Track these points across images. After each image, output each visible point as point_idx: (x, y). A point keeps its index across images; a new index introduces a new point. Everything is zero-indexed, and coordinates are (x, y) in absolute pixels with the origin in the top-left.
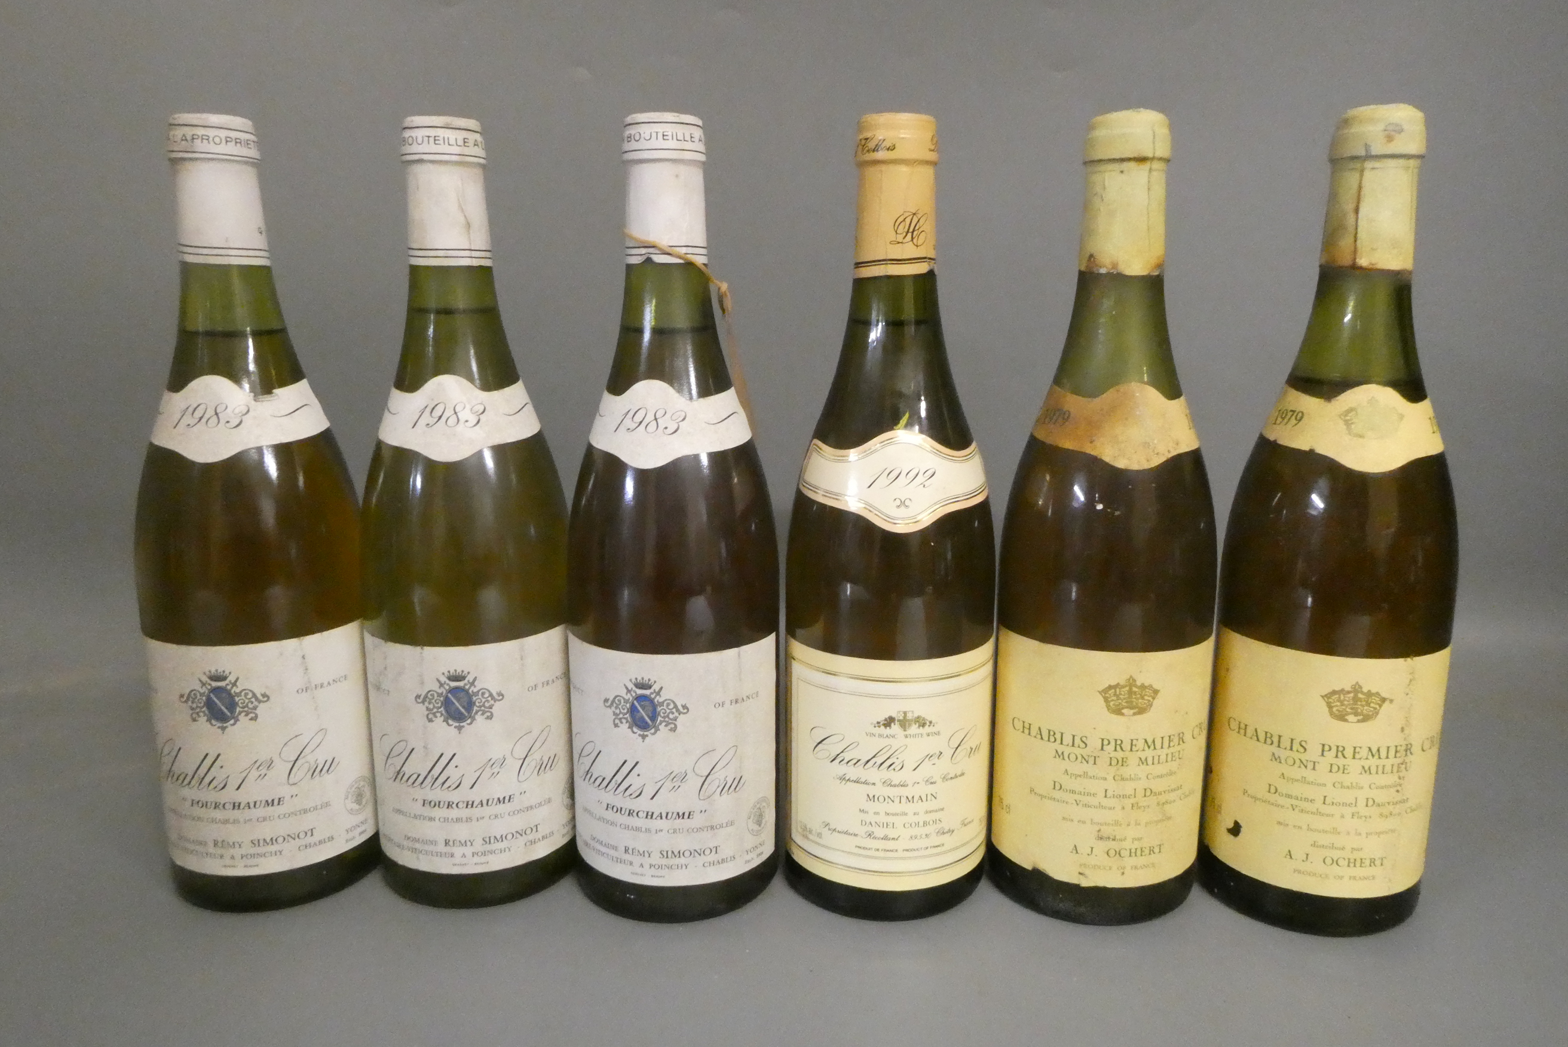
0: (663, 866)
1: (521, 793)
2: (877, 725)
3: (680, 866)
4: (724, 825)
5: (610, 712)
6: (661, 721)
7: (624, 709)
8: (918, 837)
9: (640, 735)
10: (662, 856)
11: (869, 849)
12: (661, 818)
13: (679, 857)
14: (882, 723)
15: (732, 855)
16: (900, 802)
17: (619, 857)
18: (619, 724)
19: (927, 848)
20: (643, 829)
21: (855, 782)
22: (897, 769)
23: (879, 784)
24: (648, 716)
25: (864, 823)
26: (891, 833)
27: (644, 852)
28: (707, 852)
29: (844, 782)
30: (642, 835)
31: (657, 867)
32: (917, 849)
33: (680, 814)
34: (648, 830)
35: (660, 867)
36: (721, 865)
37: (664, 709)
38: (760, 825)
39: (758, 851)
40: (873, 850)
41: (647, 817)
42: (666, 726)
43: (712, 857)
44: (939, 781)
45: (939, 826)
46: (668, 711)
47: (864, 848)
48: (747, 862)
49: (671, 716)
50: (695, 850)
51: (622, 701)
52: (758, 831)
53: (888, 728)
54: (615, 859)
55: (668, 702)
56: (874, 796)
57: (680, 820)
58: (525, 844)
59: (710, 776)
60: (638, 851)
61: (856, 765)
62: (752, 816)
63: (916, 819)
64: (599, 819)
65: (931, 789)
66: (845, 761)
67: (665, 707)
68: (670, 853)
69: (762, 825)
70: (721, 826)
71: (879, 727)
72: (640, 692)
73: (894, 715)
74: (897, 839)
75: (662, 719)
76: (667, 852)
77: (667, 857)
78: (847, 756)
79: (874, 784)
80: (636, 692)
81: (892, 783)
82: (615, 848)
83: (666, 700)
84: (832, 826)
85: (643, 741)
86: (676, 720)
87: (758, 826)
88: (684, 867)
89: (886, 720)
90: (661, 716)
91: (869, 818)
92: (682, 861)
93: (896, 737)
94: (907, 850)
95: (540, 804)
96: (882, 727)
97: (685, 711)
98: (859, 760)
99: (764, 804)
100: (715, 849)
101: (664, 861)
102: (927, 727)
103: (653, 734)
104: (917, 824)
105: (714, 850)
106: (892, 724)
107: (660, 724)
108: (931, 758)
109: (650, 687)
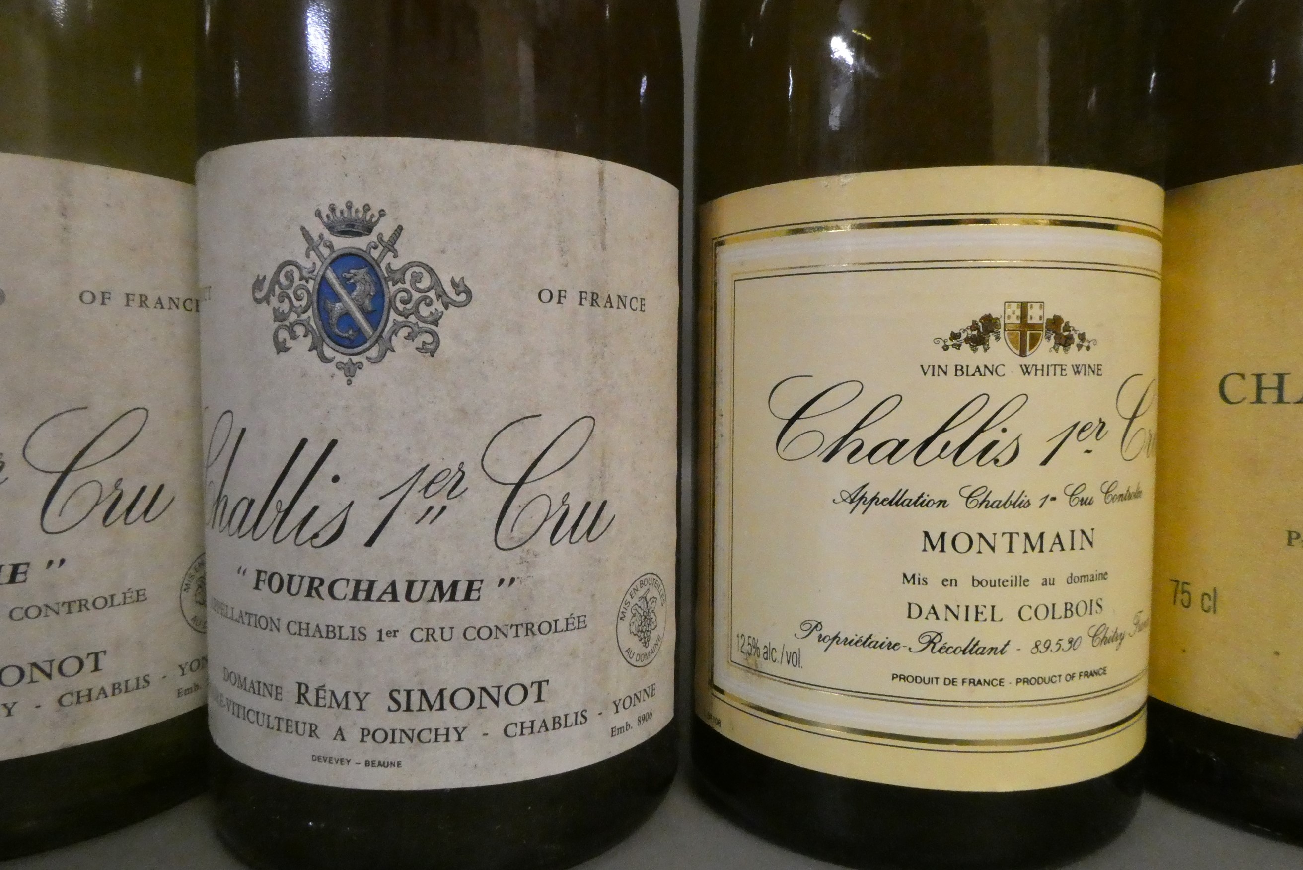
0: (397, 734)
1: (50, 563)
2: (950, 343)
3: (442, 731)
4: (561, 625)
5: (265, 312)
6: (395, 322)
7: (299, 299)
8: (1054, 647)
9: (340, 366)
10: (394, 706)
11: (930, 681)
12: (395, 599)
13: (442, 708)
14: (964, 336)
15: (579, 709)
16: (1010, 551)
17: (284, 715)
18: (290, 343)
19: (1072, 677)
20: (347, 632)
21: (890, 503)
22: (1003, 459)
23: (956, 502)
24: (362, 310)
25: (915, 611)
26: (989, 634)
27: (346, 694)
28: (516, 695)
29: (861, 507)
30: (342, 648)
31: (380, 736)
32: (1050, 680)
33: (446, 586)
34: (358, 634)
35: (390, 737)
36: (551, 733)
37: (404, 290)
38: (645, 644)
39: (642, 708)
40: (941, 681)
41: (355, 598)
42: (409, 337)
43: (526, 712)
44: (1099, 498)
45: (1097, 619)
46: (416, 296)
47: (915, 679)
48: (615, 732)
49: (424, 311)
50: (484, 689)
51: (297, 275)
52: (641, 657)
53: (981, 348)
54: (274, 723)
55: (417, 269)
56: (943, 535)
57: (446, 605)
58: (60, 701)
59: (524, 486)
60: (333, 693)
61: (894, 459)
62: (629, 615)
63: (1049, 596)
64: (240, 620)
65: (1080, 518)
66: (866, 450)
67: (407, 286)
68: (415, 697)
69: (652, 643)
70: (553, 627)
71: (958, 346)
72: (342, 243)
73: (996, 312)
74: (1002, 652)
75: (401, 319)
76: (409, 693)
77: (408, 709)
78: (870, 437)
79: (943, 503)
80: (330, 247)
81: (991, 499)
82: (276, 692)
83: (411, 264)
84: (828, 631)
85: (349, 383)
86: (436, 322)
87: (640, 644)
88: (453, 736)
89: (974, 326)
90: (396, 310)
91: (924, 596)
92: (449, 718)
93: (1001, 371)
94: (1027, 681)
95: (109, 601)
96: (966, 347)
97: (463, 297)
98: (906, 441)
99: (654, 593)
100: (536, 686)
101: (401, 721)
102: (1073, 347)
103: (375, 362)
104: (1051, 611)
105: (533, 692)
106: (992, 337)
107: (395, 332)
108: (1083, 435)
109: (369, 229)
